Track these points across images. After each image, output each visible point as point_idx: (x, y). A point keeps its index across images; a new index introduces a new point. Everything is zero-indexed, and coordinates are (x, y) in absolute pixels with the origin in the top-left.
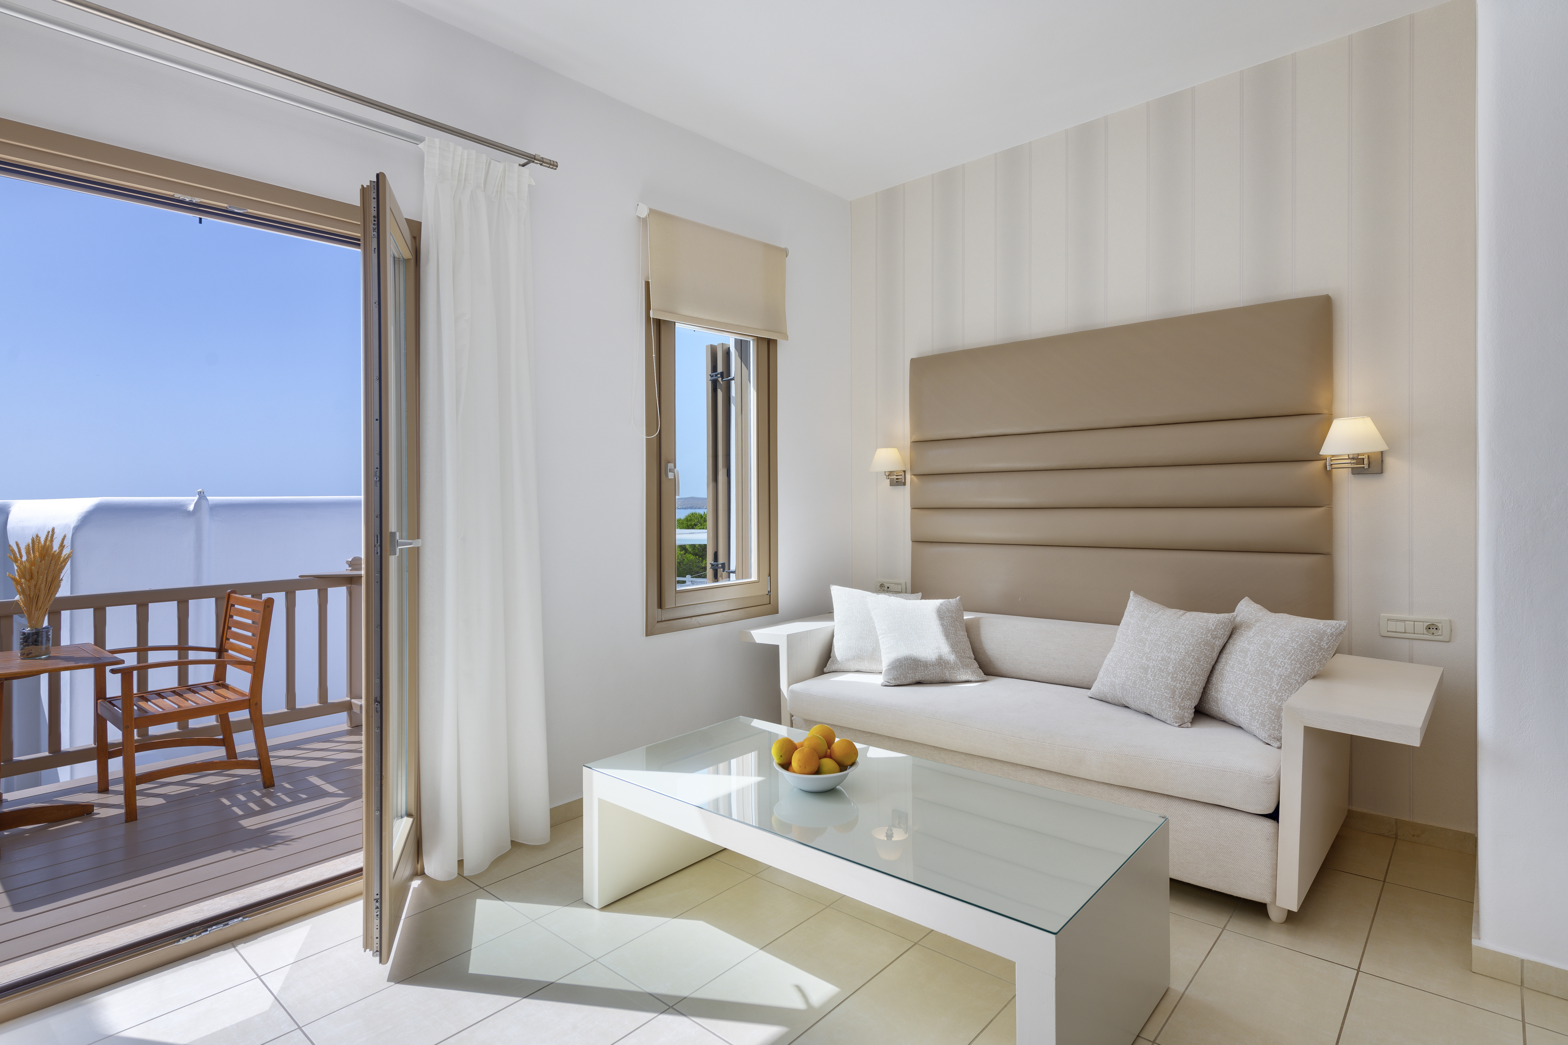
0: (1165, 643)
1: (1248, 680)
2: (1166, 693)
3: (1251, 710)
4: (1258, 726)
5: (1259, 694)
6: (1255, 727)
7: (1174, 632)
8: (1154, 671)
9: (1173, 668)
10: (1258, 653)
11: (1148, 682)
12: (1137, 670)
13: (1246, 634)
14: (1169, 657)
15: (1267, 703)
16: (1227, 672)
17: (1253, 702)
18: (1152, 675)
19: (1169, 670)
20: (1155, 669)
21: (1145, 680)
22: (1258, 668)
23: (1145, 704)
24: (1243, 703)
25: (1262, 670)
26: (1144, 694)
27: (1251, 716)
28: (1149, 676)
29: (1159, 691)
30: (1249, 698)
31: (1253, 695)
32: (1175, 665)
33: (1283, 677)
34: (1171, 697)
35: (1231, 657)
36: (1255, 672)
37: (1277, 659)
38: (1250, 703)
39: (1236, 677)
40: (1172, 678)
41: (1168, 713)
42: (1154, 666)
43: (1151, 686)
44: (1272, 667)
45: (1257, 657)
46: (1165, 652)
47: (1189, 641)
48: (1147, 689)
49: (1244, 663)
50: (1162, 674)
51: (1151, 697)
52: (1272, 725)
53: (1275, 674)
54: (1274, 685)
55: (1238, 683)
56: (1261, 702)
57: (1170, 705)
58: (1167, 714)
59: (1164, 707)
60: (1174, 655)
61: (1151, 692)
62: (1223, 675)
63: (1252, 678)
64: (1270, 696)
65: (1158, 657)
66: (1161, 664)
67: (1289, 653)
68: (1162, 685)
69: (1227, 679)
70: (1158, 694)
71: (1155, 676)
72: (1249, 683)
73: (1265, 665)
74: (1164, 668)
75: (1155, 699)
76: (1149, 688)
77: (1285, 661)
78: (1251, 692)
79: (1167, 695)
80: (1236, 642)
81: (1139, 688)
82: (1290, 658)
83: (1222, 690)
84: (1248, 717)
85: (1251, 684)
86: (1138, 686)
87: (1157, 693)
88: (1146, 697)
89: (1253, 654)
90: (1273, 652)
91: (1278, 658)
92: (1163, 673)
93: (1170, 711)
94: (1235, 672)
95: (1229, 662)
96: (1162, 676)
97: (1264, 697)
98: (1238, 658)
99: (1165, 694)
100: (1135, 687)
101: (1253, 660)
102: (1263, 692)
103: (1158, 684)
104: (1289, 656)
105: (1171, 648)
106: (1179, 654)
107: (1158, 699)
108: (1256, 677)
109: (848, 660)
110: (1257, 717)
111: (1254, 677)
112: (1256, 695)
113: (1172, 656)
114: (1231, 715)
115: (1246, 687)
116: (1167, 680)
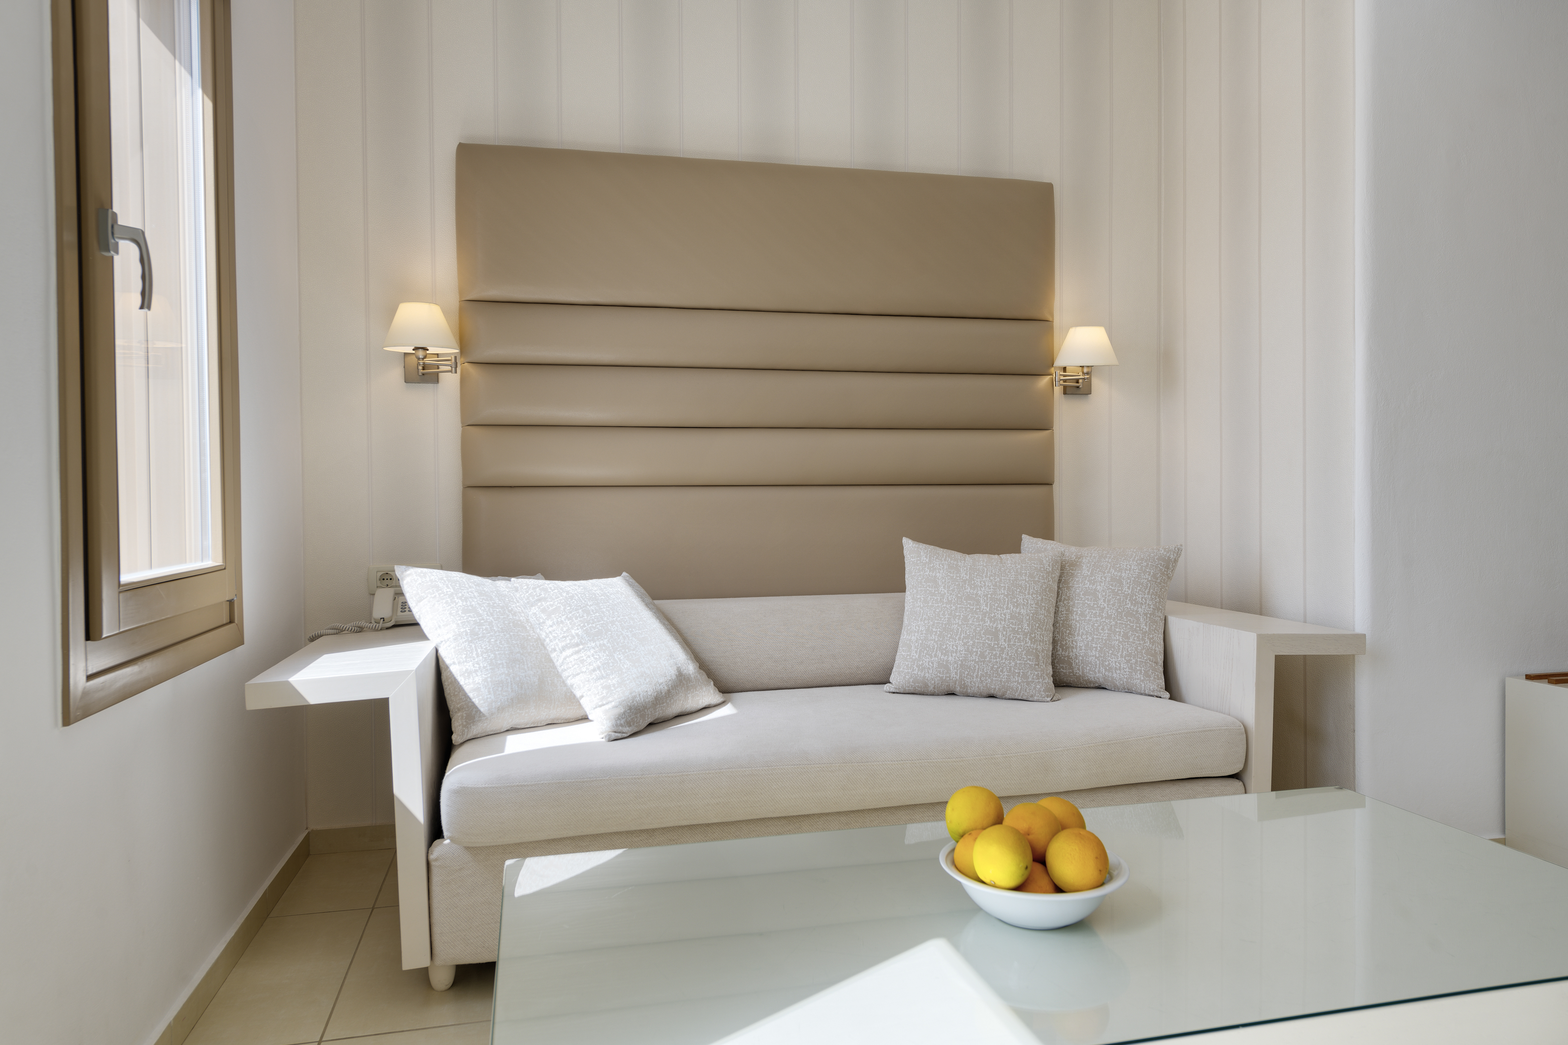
0: (1007, 596)
1: (1111, 626)
2: (1030, 659)
3: (1128, 661)
4: (1142, 678)
5: (1131, 640)
6: (1138, 680)
7: (1009, 580)
8: (1006, 634)
9: (1028, 625)
10: (1110, 592)
11: (1002, 650)
12: (982, 637)
13: (1079, 573)
14: (1019, 613)
15: (1143, 649)
16: (1076, 621)
17: (1128, 651)
18: (1005, 641)
19: (1025, 629)
20: (1007, 632)
21: (998, 648)
22: (1119, 610)
23: (1001, 681)
24: (1115, 655)
25: (1124, 611)
26: (998, 668)
27: (1131, 668)
28: (1002, 642)
29: (1020, 660)
30: (1121, 646)
31: (1125, 642)
32: (1030, 622)
33: (1149, 615)
34: (1036, 665)
35: (1074, 603)
36: (1117, 616)
37: (1136, 596)
38: (1124, 653)
39: (1092, 626)
40: (1031, 639)
41: (1036, 685)
42: (1004, 627)
43: (1008, 654)
44: (1135, 606)
45: (1113, 598)
46: (1012, 608)
47: (1034, 588)
48: (1002, 659)
49: (1098, 607)
50: (1018, 636)
51: (1010, 669)
52: (1155, 674)
53: (1140, 614)
54: (1143, 626)
55: (1098, 632)
56: (1136, 649)
57: (1037, 675)
58: (1035, 688)
59: (1030, 680)
60: (1024, 609)
61: (1010, 663)
62: (1070, 626)
63: (1116, 623)
64: (1143, 639)
65: (1005, 615)
66: (1012, 623)
67: (1147, 587)
68: (1022, 651)
69: (1079, 630)
70: (1019, 664)
71: (1009, 640)
72: (1114, 630)
73: (1126, 605)
74: (1018, 629)
75: (1016, 671)
76: (1006, 659)
77: (1146, 596)
78: (1121, 640)
79: (1031, 663)
80: (1071, 585)
81: (990, 662)
82: (1149, 592)
83: (1076, 646)
84: (1127, 670)
85: (1117, 630)
86: (988, 659)
87: (1018, 662)
88: (1002, 671)
89: (1106, 595)
90: (1129, 588)
91: (1137, 594)
92: (1019, 634)
93: (1039, 682)
94: (1090, 620)
95: (1075, 609)
96: (1019, 639)
97: (1138, 642)
98: (1086, 603)
99: (1028, 661)
100: (984, 662)
101: (1109, 601)
102: (1135, 637)
103: (1016, 651)
104: (1147, 590)
105: (1017, 601)
106: (1029, 607)
107: (1020, 670)
108: (1120, 620)
109: (501, 709)
110: (1138, 668)
111: (1118, 622)
112: (1128, 642)
113: (1022, 611)
114: (1096, 674)
115: (1112, 635)
116: (1026, 643)
